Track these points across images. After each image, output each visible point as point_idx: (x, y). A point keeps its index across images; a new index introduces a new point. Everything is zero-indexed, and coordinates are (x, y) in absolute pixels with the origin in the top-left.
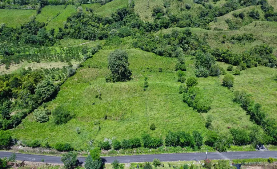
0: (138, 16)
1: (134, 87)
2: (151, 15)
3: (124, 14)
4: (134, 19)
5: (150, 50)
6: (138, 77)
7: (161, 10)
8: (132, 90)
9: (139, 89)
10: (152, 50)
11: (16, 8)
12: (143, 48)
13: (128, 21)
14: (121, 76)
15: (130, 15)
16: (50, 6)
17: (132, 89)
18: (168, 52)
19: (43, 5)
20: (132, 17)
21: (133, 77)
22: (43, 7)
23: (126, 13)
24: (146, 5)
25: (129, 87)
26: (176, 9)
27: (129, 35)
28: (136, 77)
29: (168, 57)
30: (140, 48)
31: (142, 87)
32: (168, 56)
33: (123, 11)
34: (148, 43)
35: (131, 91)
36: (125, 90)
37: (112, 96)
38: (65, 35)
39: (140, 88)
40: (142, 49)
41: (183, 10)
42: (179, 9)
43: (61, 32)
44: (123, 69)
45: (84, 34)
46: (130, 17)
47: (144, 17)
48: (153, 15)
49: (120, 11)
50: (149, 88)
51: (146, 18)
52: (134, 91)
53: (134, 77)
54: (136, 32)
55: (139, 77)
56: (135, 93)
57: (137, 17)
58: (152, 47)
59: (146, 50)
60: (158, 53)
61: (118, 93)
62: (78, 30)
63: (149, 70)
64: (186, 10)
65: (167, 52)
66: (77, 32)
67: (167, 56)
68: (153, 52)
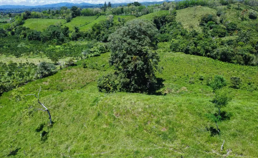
0: (180, 24)
1: (167, 113)
2: (199, 24)
3: (162, 22)
4: (175, 28)
5: (202, 51)
6: (178, 92)
7: (213, 18)
8: (158, 122)
9: (187, 124)
10: (207, 51)
11: (48, 18)
12: (189, 50)
13: (166, 30)
14: (136, 83)
15: (169, 24)
16: (82, 17)
17: (155, 119)
18: (242, 55)
19: (74, 15)
20: (171, 27)
21: (167, 92)
22: (75, 17)
23: (165, 22)
24: (192, 14)
25: (145, 110)
26: (234, 18)
27: (166, 41)
28: (173, 91)
29: (242, 65)
30: (182, 51)
31: (200, 114)
32: (242, 62)
33: (161, 19)
34: (198, 41)
35: (152, 125)
36: (130, 120)
37: (82, 133)
38: (81, 36)
39: (191, 118)
40: (187, 52)
41: (246, 20)
42: (240, 18)
43: (77, 32)
44: (140, 62)
45: (103, 35)
46: (170, 25)
47: (188, 26)
48: (201, 25)
49: (157, 19)
50: (233, 122)
51: (192, 27)
52: (163, 130)
53: (169, 92)
54: (177, 34)
55: (180, 93)
56: (165, 137)
57: (178, 26)
58: (207, 47)
59: (194, 53)
60: (219, 57)
61: (105, 126)
62: (97, 31)
63: (204, 82)
64: (250, 19)
65: (239, 54)
66: (96, 32)
67: (240, 63)
68: (209, 56)
